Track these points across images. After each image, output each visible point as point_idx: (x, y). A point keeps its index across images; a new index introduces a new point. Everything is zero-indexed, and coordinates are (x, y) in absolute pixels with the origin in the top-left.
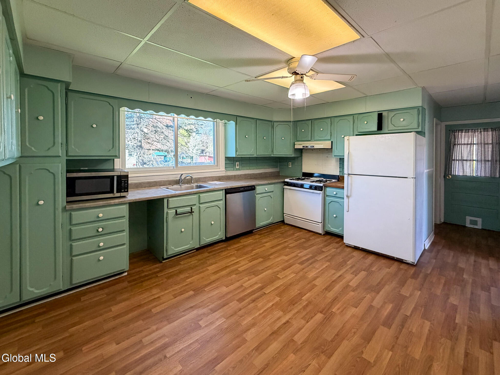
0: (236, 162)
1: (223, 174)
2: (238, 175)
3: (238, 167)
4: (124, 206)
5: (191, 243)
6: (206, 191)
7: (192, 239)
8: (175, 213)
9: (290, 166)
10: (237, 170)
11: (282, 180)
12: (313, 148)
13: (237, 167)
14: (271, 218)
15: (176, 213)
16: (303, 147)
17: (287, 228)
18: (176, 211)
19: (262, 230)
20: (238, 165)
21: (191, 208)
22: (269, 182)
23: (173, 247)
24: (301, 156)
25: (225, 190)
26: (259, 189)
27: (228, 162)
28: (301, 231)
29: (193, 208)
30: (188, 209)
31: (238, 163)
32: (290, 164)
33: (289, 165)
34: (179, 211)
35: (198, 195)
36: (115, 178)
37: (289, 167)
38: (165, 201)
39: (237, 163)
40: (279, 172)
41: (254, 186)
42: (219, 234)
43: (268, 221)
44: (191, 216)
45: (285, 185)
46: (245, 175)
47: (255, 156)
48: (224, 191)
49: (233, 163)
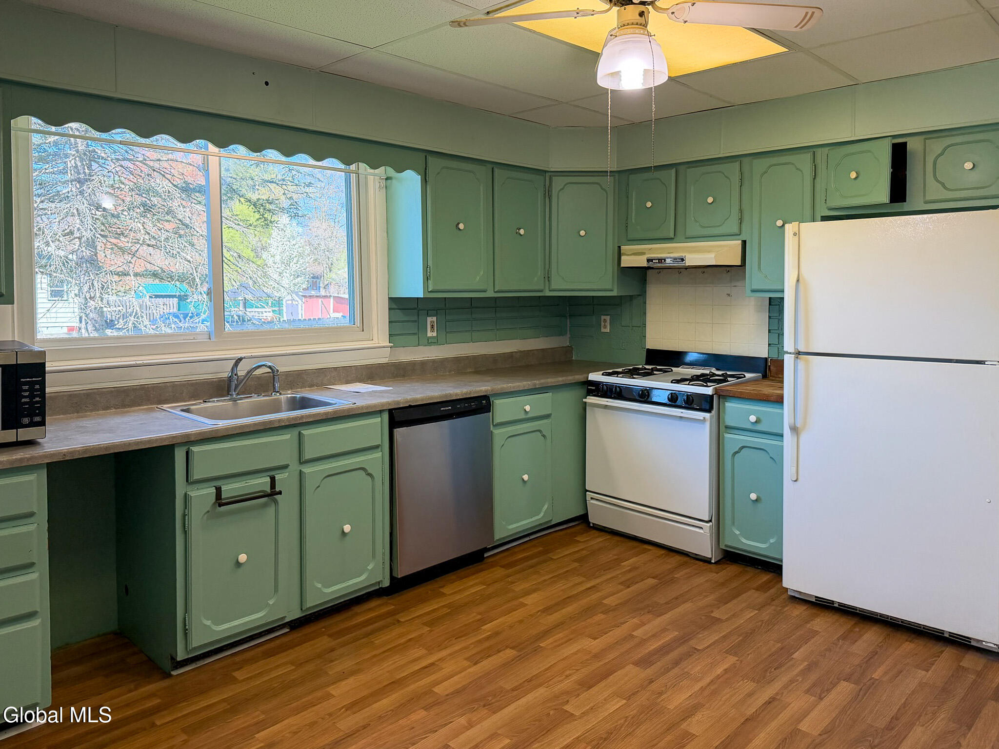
0: (428, 315)
1: (383, 357)
2: (434, 361)
3: (435, 334)
4: (31, 477)
5: (271, 602)
6: (324, 418)
7: (276, 590)
8: (213, 498)
9: (605, 327)
10: (430, 342)
11: (580, 378)
12: (681, 264)
13: (430, 334)
14: (546, 507)
15: (219, 499)
16: (649, 260)
17: (599, 540)
18: (219, 490)
19: (516, 550)
20: (432, 327)
21: (273, 479)
22: (535, 385)
23: (208, 620)
24: (643, 294)
25: (391, 411)
26: (503, 409)
27: (399, 315)
28: (645, 551)
29: (277, 477)
30: (262, 483)
31: (434, 319)
32: (605, 321)
33: (603, 324)
34: (230, 489)
35: (295, 432)
37: (603, 330)
38: (179, 455)
39: (429, 319)
40: (568, 350)
41: (486, 397)
42: (370, 567)
43: (534, 519)
44: (271, 510)
45: (590, 393)
46: (457, 360)
47: (490, 294)
48: (386, 416)
49: (415, 318)
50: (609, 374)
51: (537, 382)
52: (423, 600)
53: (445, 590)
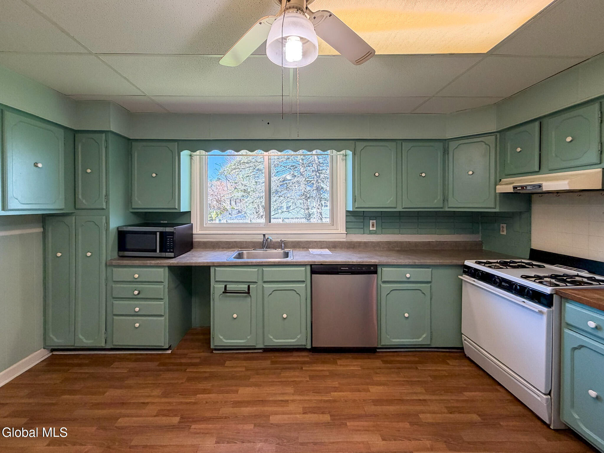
0: (370, 219)
1: (343, 238)
2: (372, 242)
3: (375, 229)
4: (162, 270)
5: (248, 338)
6: (273, 264)
7: (251, 333)
8: (223, 290)
9: (503, 231)
10: (371, 233)
11: (459, 262)
12: (539, 191)
13: (371, 229)
14: (424, 336)
15: (225, 291)
16: (515, 188)
18: (226, 286)
19: (400, 354)
20: (373, 225)
21: (249, 287)
23: (222, 336)
24: (529, 210)
25: (311, 265)
26: (387, 273)
27: (352, 219)
29: (251, 286)
30: (244, 287)
31: (375, 221)
32: (503, 227)
33: (501, 229)
34: (230, 287)
35: (260, 269)
36: (158, 234)
37: (502, 233)
38: (212, 270)
39: (371, 221)
40: (480, 244)
41: (376, 266)
42: (298, 337)
43: (415, 340)
44: (249, 299)
45: (465, 272)
46: (389, 243)
47: (399, 209)
48: (309, 268)
49: (362, 220)
50: (479, 263)
51: (416, 261)
52: (324, 362)
53: (339, 362)
